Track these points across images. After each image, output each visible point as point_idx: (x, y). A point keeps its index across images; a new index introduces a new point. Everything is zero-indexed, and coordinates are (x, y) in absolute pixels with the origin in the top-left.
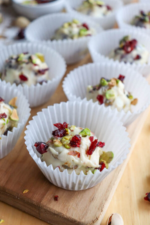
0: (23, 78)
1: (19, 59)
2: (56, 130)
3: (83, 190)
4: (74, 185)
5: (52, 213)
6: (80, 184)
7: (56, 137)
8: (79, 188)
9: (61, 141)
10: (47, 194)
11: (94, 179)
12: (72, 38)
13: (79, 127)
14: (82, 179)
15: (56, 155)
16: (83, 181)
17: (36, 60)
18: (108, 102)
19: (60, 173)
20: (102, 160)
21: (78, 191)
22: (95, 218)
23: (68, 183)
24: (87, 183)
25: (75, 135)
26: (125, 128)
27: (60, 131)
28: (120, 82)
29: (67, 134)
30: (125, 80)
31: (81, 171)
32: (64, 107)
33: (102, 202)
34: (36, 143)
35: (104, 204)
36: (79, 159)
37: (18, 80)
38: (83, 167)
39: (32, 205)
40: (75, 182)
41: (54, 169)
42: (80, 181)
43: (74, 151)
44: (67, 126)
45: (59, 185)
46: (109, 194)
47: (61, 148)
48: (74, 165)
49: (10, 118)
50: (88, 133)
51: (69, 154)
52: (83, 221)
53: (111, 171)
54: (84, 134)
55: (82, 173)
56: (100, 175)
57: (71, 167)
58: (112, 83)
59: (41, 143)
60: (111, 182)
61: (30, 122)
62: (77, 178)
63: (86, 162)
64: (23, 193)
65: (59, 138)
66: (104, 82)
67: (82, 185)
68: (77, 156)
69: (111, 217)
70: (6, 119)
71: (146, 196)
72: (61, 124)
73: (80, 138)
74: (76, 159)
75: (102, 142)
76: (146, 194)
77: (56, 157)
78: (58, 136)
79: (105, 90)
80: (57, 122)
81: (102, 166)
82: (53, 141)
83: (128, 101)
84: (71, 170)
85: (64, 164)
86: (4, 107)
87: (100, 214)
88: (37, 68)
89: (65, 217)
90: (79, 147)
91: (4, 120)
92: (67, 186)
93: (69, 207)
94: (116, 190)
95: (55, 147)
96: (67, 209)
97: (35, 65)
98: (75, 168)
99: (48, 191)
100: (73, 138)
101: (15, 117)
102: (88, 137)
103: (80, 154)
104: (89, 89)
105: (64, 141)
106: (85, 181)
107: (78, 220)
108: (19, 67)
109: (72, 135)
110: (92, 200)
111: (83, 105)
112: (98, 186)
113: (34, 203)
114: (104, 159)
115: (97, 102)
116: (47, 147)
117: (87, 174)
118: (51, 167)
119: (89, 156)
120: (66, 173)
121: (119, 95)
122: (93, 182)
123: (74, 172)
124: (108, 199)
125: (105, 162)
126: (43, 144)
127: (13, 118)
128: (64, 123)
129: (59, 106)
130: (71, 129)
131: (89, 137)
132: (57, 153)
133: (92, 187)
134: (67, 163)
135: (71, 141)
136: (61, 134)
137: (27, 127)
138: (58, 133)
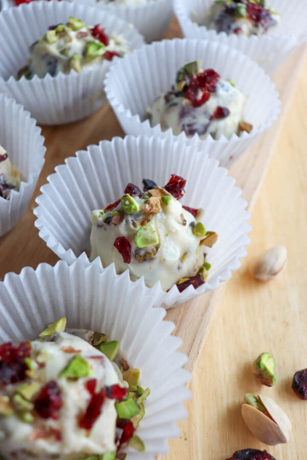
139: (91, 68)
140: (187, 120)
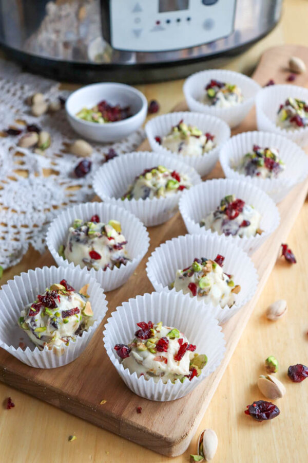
0: (95, 256)
1: (90, 232)
2: (140, 331)
3: (170, 401)
4: (160, 395)
5: (135, 427)
6: (167, 394)
7: (140, 339)
8: (166, 398)
9: (146, 345)
10: (128, 406)
11: (183, 388)
12: (157, 193)
13: (166, 326)
14: (169, 388)
15: (140, 361)
16: (171, 390)
17: (112, 232)
18: (202, 292)
19: (145, 381)
20: (193, 366)
21: (164, 402)
22: (184, 434)
23: (153, 393)
24: (175, 393)
25: (161, 337)
26: (220, 328)
27: (144, 332)
28: (217, 266)
29: (153, 336)
30: (224, 263)
31: (168, 379)
32: (148, 300)
33: (193, 415)
34: (116, 346)
35: (195, 417)
36: (166, 365)
37: (89, 257)
38: (170, 374)
39: (111, 418)
40: (161, 391)
41: (138, 377)
42: (167, 390)
43: (160, 357)
44: (152, 327)
45: (143, 395)
46: (202, 405)
47: (146, 353)
48: (161, 372)
49: (83, 313)
50: (176, 335)
51: (154, 360)
52: (170, 436)
53: (202, 380)
54: (171, 335)
55: (170, 381)
56: (189, 384)
57: (156, 374)
58: (208, 268)
59: (123, 345)
60: (204, 392)
61: (108, 320)
62: (164, 387)
63: (174, 369)
64: (100, 404)
65: (143, 340)
66: (198, 266)
67: (169, 395)
68: (164, 362)
69: (203, 434)
70: (79, 315)
71: (247, 409)
72: (145, 324)
73: (168, 341)
74: (163, 365)
75: (193, 345)
76: (247, 407)
77: (140, 363)
78: (142, 338)
79: (199, 277)
80: (140, 321)
81: (194, 373)
82: (136, 343)
83: (228, 289)
84: (157, 378)
85: (148, 370)
86: (75, 299)
87: (190, 429)
88: (112, 242)
89: (150, 432)
90: (166, 351)
91: (77, 316)
92: (152, 396)
93: (155, 421)
94: (211, 402)
95: (139, 351)
96: (152, 423)
97: (111, 238)
98: (162, 376)
99: (129, 402)
100: (159, 341)
101: (89, 311)
102: (176, 340)
103: (168, 360)
104: (179, 274)
105: (149, 345)
106: (172, 391)
107: (165, 436)
108: (90, 241)
109: (158, 338)
110: (181, 412)
111: (171, 298)
112: (188, 396)
113: (114, 416)
114: (195, 364)
115: (189, 294)
116: (130, 351)
117: (174, 383)
118: (135, 375)
119: (177, 361)
120: (151, 382)
121: (215, 282)
122: (182, 392)
123: (161, 381)
124: (200, 412)
125: (197, 368)
126: (125, 347)
127: (86, 313)
128: (149, 323)
129: (142, 298)
130: (158, 329)
131: (178, 339)
132: (141, 359)
133: (182, 398)
134: (152, 370)
135: (157, 345)
136: (145, 336)
137: (105, 326)
138: (142, 334)
139: (171, 195)
140: (226, 227)
